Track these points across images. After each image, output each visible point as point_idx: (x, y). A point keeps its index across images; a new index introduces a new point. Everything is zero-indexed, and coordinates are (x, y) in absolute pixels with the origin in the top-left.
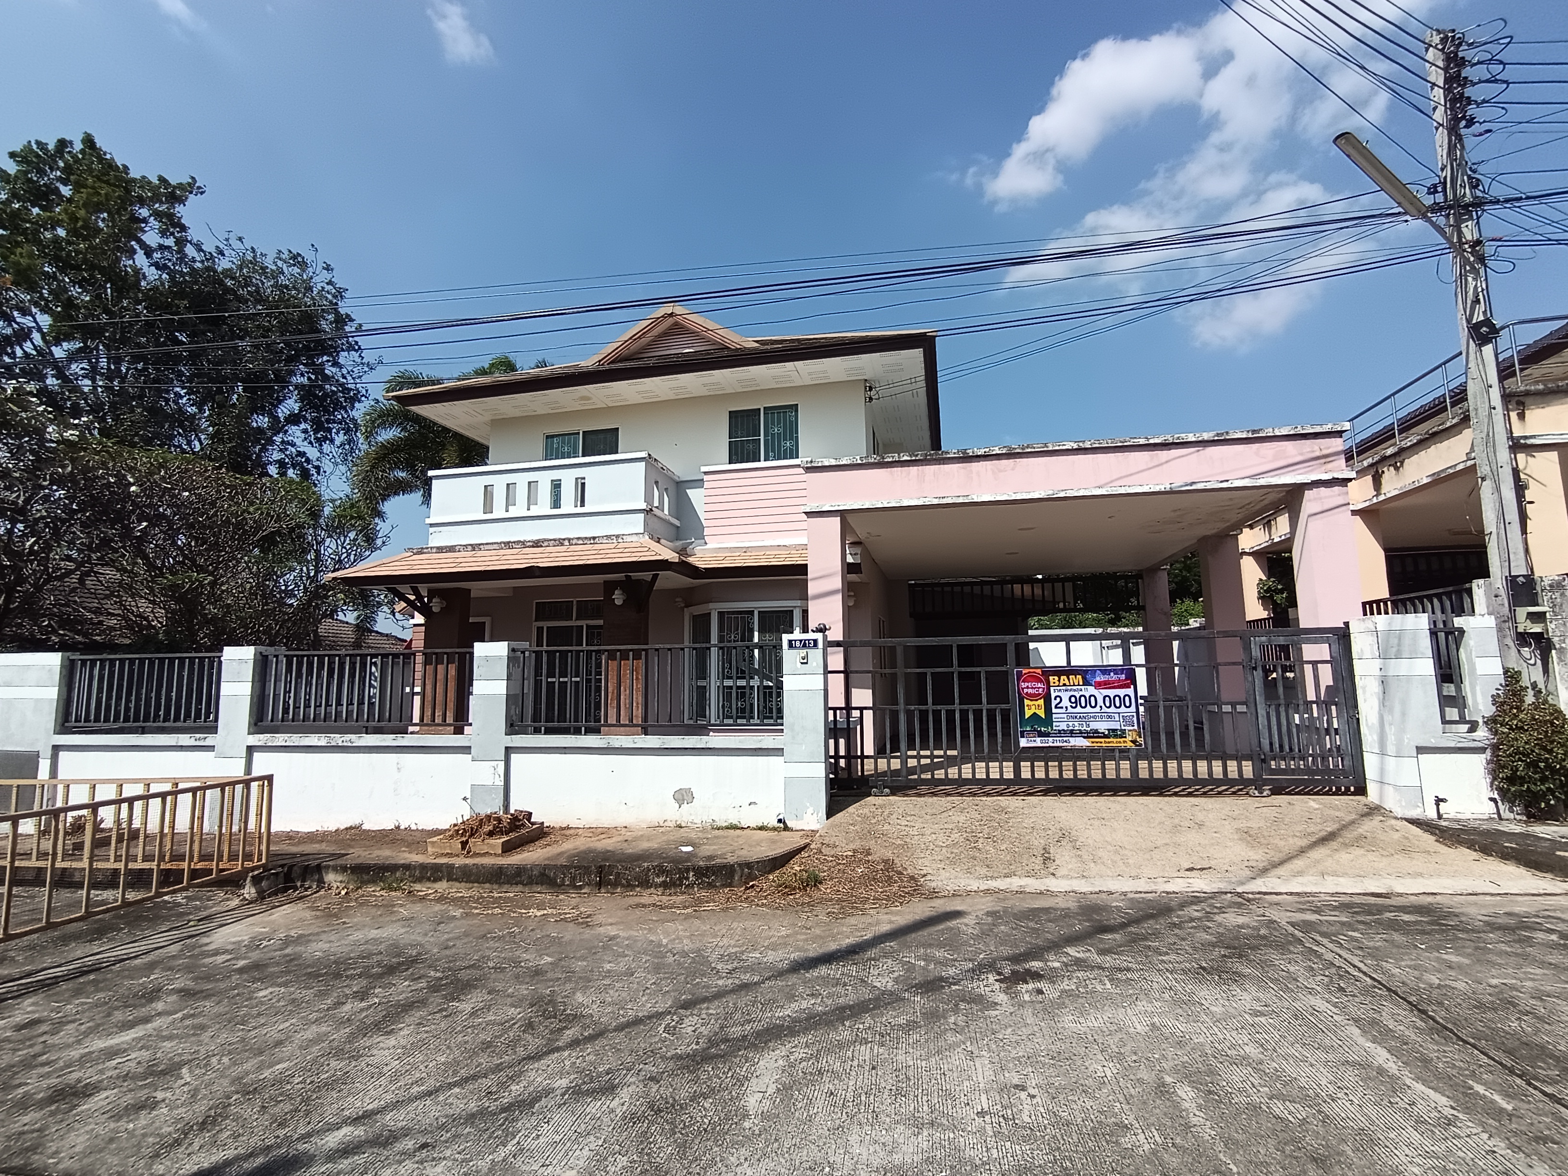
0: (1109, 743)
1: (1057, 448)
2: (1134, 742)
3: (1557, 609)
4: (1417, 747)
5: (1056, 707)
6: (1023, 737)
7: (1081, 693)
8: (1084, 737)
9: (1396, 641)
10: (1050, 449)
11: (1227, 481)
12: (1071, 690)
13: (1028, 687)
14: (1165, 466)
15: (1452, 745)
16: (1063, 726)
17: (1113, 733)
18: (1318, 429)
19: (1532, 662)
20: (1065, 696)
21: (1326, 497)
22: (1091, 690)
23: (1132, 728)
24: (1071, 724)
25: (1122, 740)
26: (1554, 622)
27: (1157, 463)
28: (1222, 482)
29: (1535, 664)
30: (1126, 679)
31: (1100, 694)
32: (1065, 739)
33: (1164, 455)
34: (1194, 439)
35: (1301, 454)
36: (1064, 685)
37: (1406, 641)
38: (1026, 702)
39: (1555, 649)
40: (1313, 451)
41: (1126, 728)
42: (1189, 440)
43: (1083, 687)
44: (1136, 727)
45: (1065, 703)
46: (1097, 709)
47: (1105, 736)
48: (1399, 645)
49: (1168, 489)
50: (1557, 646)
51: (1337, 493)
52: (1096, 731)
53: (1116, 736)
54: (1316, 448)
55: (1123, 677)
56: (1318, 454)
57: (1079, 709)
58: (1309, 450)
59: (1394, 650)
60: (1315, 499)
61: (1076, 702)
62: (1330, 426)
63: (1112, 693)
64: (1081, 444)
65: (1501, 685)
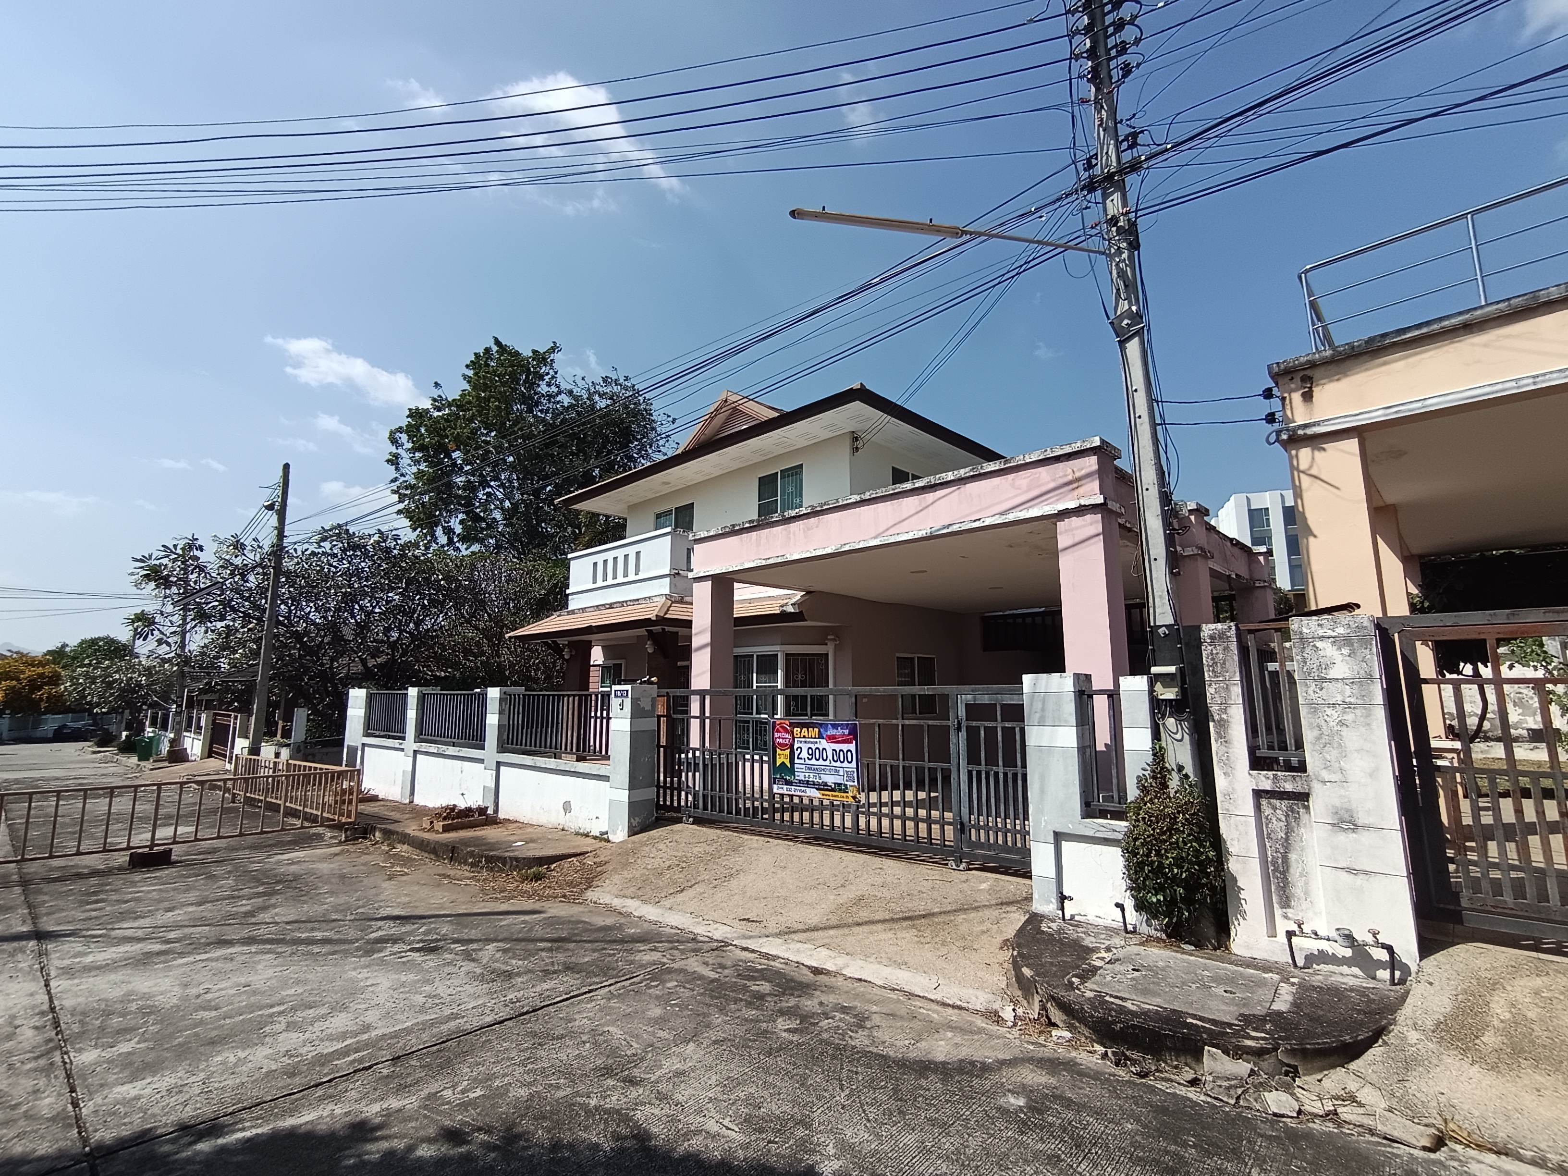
0: (835, 796)
1: (845, 502)
2: (854, 797)
3: (1219, 669)
4: (1054, 832)
5: (798, 758)
6: (775, 783)
7: (817, 746)
8: (817, 789)
9: (1040, 705)
10: (841, 504)
11: (979, 520)
12: (809, 742)
13: (779, 738)
14: (931, 508)
15: (1090, 833)
16: (801, 777)
17: (840, 788)
18: (1068, 450)
19: (1178, 736)
20: (805, 747)
21: (1077, 528)
22: (823, 744)
23: (852, 784)
24: (807, 775)
25: (845, 795)
26: (1214, 686)
27: (924, 505)
28: (975, 521)
29: (1181, 740)
30: (849, 734)
31: (830, 747)
32: (803, 789)
33: (930, 497)
34: (952, 478)
35: (1054, 480)
36: (804, 737)
37: (1050, 706)
38: (778, 751)
39: (1214, 721)
40: (1066, 476)
41: (848, 783)
42: (949, 479)
43: (818, 740)
44: (856, 783)
45: (804, 754)
46: (827, 763)
47: (833, 790)
48: (1043, 710)
49: (929, 534)
50: (1216, 717)
51: (1089, 521)
52: (826, 784)
53: (840, 791)
54: (1070, 471)
55: (847, 732)
56: (1070, 478)
57: (813, 762)
58: (1061, 474)
59: (1038, 715)
60: (1066, 531)
61: (812, 754)
62: (1079, 445)
63: (838, 747)
64: (862, 496)
65: (1148, 765)
